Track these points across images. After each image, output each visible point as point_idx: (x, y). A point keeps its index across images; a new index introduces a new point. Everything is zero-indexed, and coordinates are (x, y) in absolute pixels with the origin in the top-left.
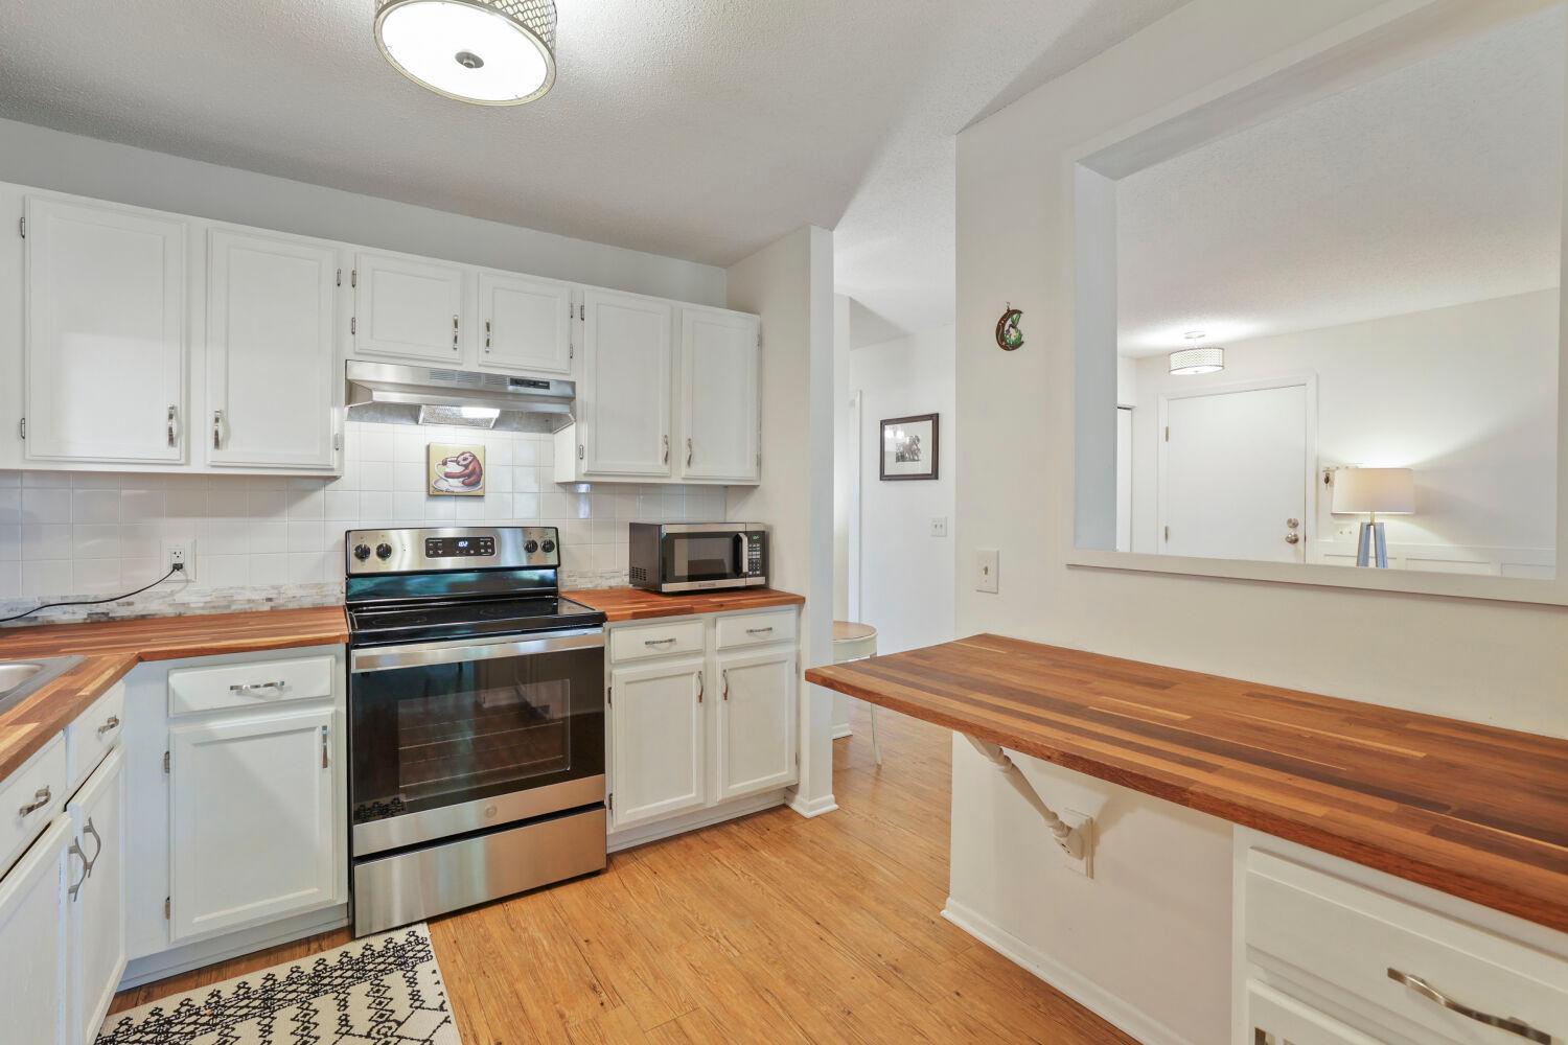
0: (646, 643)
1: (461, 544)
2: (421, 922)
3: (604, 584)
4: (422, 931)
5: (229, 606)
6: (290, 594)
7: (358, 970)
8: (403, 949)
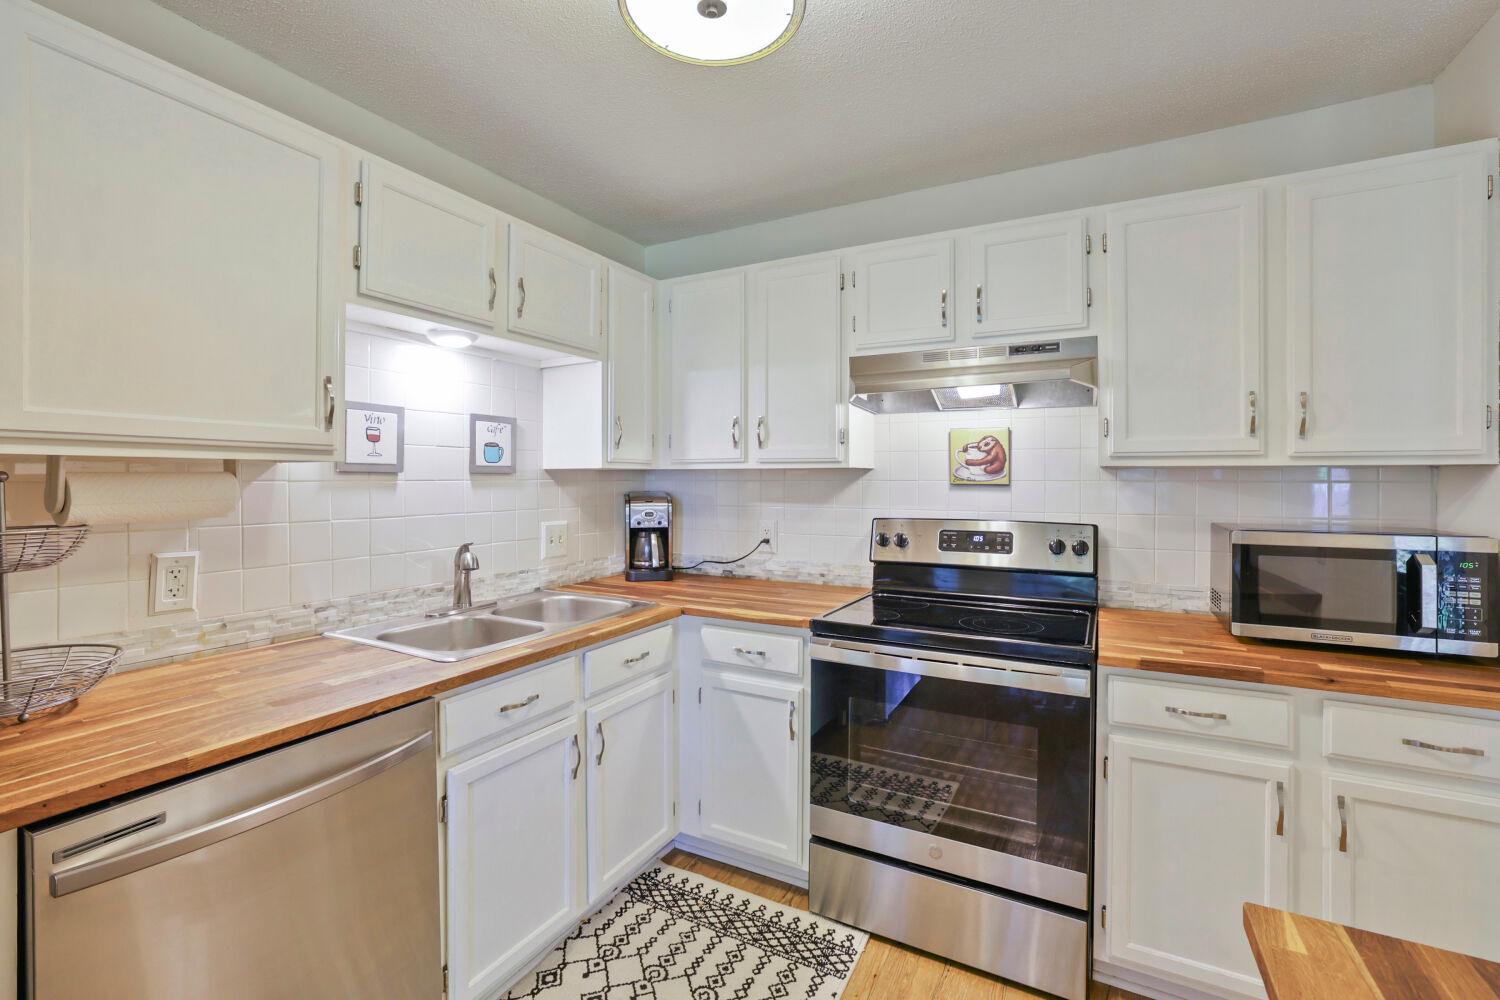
0: (1168, 709)
1: (976, 539)
2: (865, 932)
3: (1177, 606)
4: (860, 941)
5: (796, 577)
6: (837, 572)
7: (792, 943)
8: (833, 949)
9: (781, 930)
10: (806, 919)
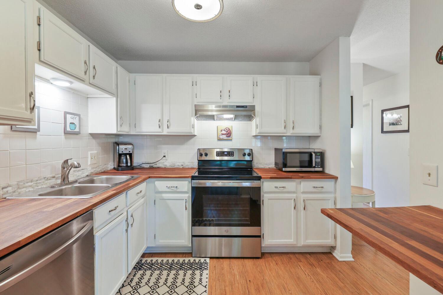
0: (275, 187)
1: (225, 153)
2: (208, 257)
4: (208, 260)
5: (174, 166)
6: (186, 164)
7: (191, 266)
8: (202, 264)
9: (186, 264)
10: (192, 260)
